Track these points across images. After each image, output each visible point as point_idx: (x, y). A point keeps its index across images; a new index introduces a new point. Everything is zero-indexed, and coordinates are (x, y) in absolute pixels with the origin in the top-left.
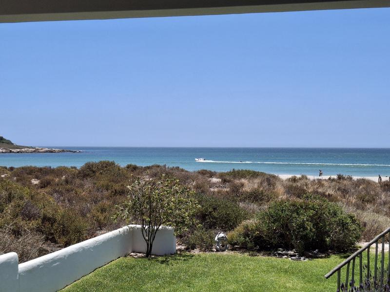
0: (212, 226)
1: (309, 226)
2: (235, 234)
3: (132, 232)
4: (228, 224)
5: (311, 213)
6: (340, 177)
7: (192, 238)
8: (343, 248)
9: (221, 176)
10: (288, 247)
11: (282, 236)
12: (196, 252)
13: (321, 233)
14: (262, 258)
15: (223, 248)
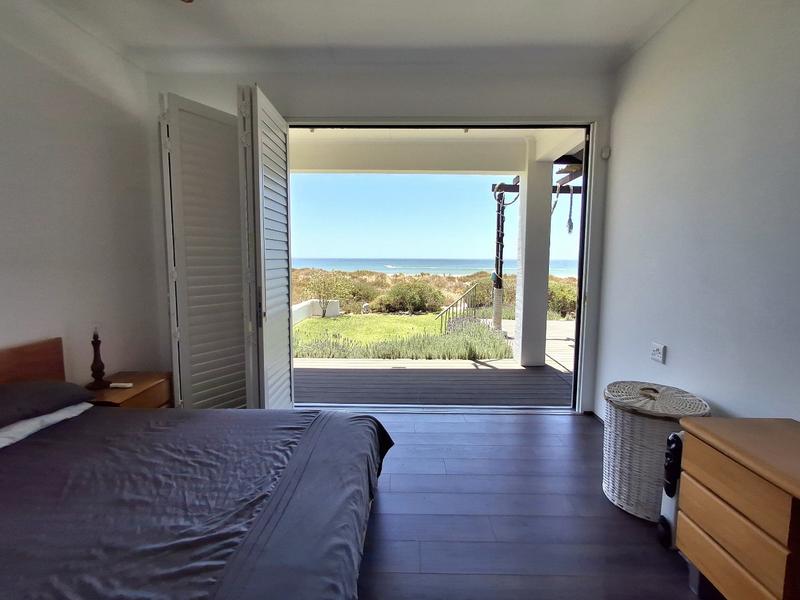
0: (359, 300)
1: (417, 297)
2: (374, 303)
3: (313, 304)
4: (368, 298)
5: (418, 290)
6: (422, 274)
8: (433, 309)
9: (350, 275)
10: (405, 309)
11: (401, 303)
12: (351, 314)
13: (423, 301)
14: (391, 316)
15: (367, 312)
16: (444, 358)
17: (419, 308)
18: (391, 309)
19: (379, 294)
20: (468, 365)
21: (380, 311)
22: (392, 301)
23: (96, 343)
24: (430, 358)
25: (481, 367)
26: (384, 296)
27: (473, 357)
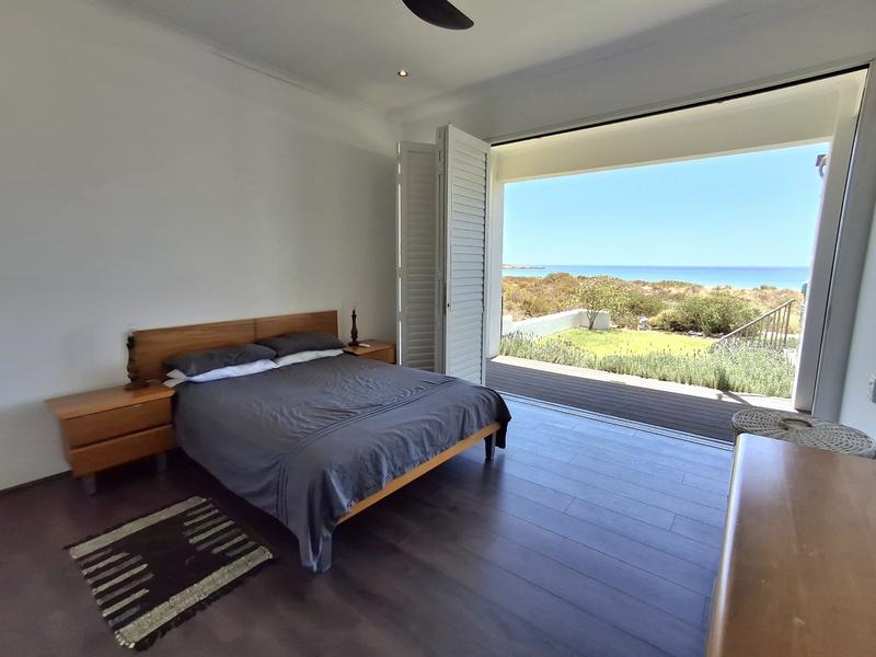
0: (639, 313)
1: (718, 316)
2: (656, 319)
3: (580, 314)
4: (650, 312)
6: (763, 288)
7: (622, 321)
9: (653, 285)
10: (697, 329)
11: (693, 322)
12: (625, 329)
13: (726, 321)
14: (676, 335)
15: (645, 328)
16: (683, 383)
17: (719, 329)
18: (676, 327)
19: (666, 307)
20: (712, 394)
21: (662, 329)
22: (679, 318)
23: (354, 317)
24: (665, 380)
25: (726, 398)
26: (671, 310)
27: (724, 386)
